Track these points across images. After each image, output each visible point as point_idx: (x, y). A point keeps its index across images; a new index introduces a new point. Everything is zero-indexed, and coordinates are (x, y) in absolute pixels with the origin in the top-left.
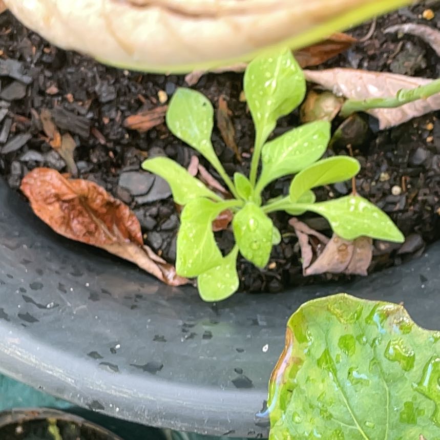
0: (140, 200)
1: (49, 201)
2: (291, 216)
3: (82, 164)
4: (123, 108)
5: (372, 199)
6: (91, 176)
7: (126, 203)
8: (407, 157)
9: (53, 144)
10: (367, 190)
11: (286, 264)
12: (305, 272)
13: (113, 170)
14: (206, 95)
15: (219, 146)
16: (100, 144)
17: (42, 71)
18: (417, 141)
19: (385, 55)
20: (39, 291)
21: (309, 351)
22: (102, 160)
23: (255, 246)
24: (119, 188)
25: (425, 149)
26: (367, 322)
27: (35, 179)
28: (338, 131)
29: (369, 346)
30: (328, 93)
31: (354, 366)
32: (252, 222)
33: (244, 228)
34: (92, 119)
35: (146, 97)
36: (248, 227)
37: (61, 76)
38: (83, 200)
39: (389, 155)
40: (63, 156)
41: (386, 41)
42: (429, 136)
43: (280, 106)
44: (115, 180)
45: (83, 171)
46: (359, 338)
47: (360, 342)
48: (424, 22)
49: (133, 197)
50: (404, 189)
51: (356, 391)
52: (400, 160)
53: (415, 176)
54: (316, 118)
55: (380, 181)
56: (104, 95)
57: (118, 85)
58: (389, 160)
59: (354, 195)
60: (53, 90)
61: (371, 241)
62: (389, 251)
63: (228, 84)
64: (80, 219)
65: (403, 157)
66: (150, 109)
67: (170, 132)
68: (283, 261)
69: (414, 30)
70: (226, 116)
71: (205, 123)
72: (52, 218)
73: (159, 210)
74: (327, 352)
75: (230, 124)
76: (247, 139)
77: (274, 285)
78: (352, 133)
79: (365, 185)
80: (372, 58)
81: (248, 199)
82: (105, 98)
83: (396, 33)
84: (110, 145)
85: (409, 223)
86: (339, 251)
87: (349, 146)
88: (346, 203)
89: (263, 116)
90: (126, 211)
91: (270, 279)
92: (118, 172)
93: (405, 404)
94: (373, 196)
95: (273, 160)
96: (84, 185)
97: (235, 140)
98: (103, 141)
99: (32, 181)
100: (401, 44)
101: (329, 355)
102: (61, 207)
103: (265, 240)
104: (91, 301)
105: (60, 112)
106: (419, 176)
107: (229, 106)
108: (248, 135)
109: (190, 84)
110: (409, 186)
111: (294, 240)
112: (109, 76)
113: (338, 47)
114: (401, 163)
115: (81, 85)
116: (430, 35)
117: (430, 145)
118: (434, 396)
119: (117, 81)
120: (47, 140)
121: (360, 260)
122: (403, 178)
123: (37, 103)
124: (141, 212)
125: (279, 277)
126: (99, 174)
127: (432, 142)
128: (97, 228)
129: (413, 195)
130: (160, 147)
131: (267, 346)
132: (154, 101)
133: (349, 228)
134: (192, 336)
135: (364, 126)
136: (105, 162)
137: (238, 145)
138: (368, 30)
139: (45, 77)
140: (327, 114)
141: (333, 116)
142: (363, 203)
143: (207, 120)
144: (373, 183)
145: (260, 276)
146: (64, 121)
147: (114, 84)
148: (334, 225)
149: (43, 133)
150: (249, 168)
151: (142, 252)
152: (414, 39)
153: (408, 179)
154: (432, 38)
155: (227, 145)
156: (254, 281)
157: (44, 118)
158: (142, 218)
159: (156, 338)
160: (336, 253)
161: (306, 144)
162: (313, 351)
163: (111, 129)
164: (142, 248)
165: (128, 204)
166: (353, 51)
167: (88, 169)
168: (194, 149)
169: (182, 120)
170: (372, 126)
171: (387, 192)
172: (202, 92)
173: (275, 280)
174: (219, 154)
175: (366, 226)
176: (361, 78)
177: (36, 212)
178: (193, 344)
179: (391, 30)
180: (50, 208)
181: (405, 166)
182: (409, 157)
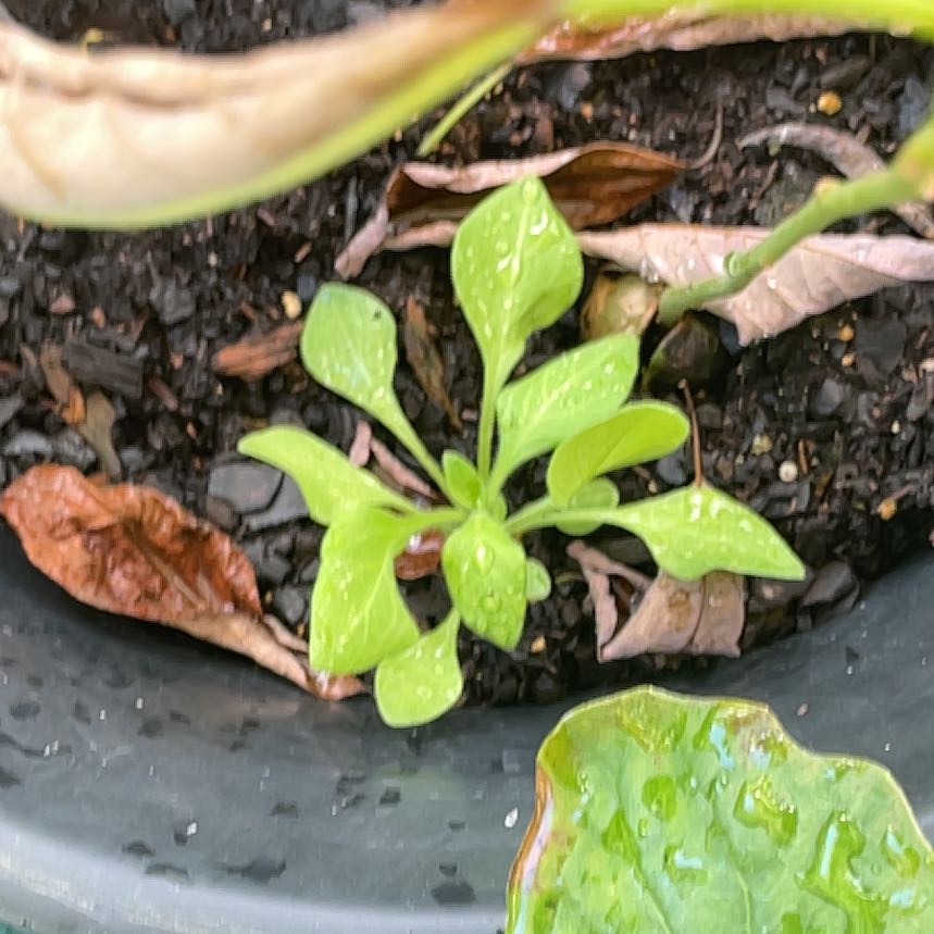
0: (255, 523)
1: (58, 533)
2: (571, 539)
3: (132, 454)
4: (210, 332)
5: (738, 494)
6: (152, 477)
7: (224, 530)
8: (804, 398)
9: (68, 416)
10: (727, 474)
11: (567, 640)
12: (602, 654)
13: (197, 463)
14: (381, 296)
15: (413, 400)
16: (166, 409)
17: (41, 268)
18: (822, 366)
19: (744, 193)
20: (29, 721)
21: (585, 816)
22: (172, 443)
23: (490, 603)
24: (209, 501)
25: (839, 382)
26: (696, 746)
27: (30, 490)
28: (658, 355)
29: (703, 797)
30: (630, 278)
31: (674, 841)
32: (481, 554)
33: (465, 568)
34: (147, 360)
35: (256, 306)
36: (474, 564)
37: (78, 274)
38: (132, 528)
39: (768, 398)
40: (90, 437)
41: (744, 164)
42: (846, 352)
43: (531, 309)
44: (201, 483)
45: (133, 468)
46: (683, 780)
47: (684, 790)
48: (822, 118)
49: (240, 517)
50: (805, 468)
51: (682, 898)
52: (791, 408)
53: (825, 439)
54: (610, 330)
55: (754, 455)
56: (169, 308)
57: (197, 288)
58: (769, 409)
59: (700, 485)
60: (65, 303)
61: (741, 582)
62: (785, 601)
63: (425, 270)
64: (129, 567)
65: (796, 400)
66: (266, 333)
67: (311, 378)
68: (560, 635)
69: (799, 137)
70: (423, 336)
71: (381, 353)
72: (65, 568)
73: (294, 541)
74: (620, 817)
75: (433, 352)
76: (470, 381)
77: (545, 685)
78: (685, 357)
79: (723, 464)
80: (721, 200)
81: (475, 506)
82: (170, 314)
83: (765, 145)
84: (187, 411)
85: (820, 539)
86: (672, 605)
87: (682, 385)
88: (682, 504)
89: (495, 331)
90: (224, 546)
91: (534, 673)
92: (208, 464)
93: (785, 918)
94: (742, 486)
95: (521, 421)
96: (132, 495)
97: (444, 385)
98: (172, 404)
99: (24, 494)
100: (774, 166)
101: (625, 822)
102: (86, 545)
103: (510, 590)
104: (143, 738)
105: (79, 350)
106: (832, 438)
107: (428, 315)
108: (469, 374)
109: (346, 275)
110: (815, 462)
111: (581, 589)
112: (179, 270)
113: (648, 182)
114: (792, 414)
115: (120, 291)
116: (832, 144)
117: (851, 371)
118: (842, 898)
119: (194, 278)
120: (57, 409)
121: (720, 622)
122: (801, 445)
123: (33, 332)
124: (259, 545)
125: (553, 670)
126: (168, 473)
127: (854, 365)
128: (164, 585)
129: (825, 479)
130: (292, 409)
131: (515, 814)
132: (275, 314)
133: (689, 555)
134: (357, 801)
135: (710, 341)
136: (179, 448)
137: (451, 397)
138: (708, 144)
139: (47, 279)
140: (632, 321)
141: (644, 323)
142: (719, 502)
143: (385, 347)
144: (740, 460)
145: (513, 670)
146: (88, 366)
147: (190, 283)
148: (657, 551)
149: (47, 394)
150: (475, 441)
151: (262, 630)
152: (801, 156)
153: (812, 447)
154: (837, 150)
155: (430, 396)
156: (502, 678)
157: (48, 362)
158: (260, 559)
159: (280, 809)
160: (665, 610)
161: (588, 385)
162: (592, 816)
163: (187, 378)
164: (261, 621)
165: (230, 532)
166: (680, 188)
167: (144, 464)
168: (360, 409)
169: (333, 351)
170: (726, 340)
171: (769, 476)
172: (372, 291)
173: (544, 676)
174: (413, 417)
175: (723, 550)
176: (694, 242)
177: (32, 557)
178: (357, 818)
179: (754, 139)
180: (63, 547)
181: (803, 417)
182: (809, 400)
